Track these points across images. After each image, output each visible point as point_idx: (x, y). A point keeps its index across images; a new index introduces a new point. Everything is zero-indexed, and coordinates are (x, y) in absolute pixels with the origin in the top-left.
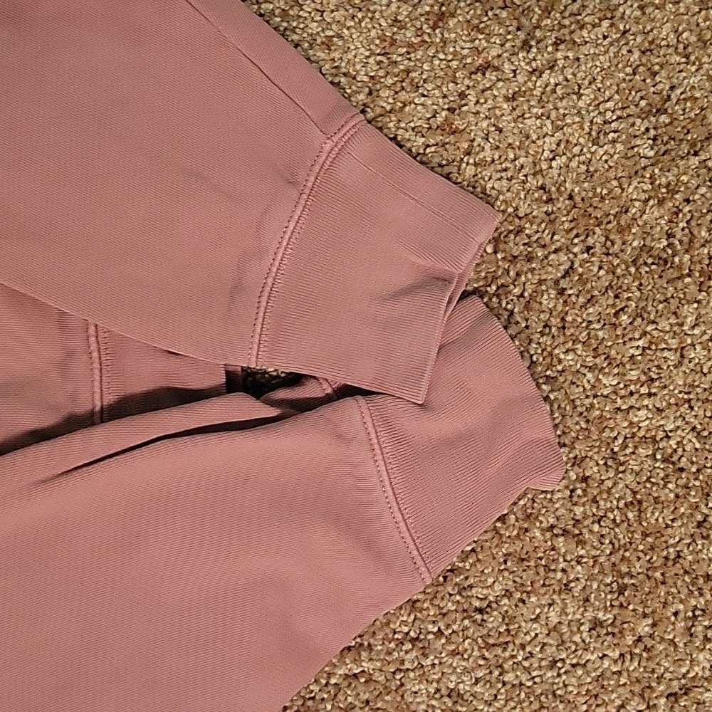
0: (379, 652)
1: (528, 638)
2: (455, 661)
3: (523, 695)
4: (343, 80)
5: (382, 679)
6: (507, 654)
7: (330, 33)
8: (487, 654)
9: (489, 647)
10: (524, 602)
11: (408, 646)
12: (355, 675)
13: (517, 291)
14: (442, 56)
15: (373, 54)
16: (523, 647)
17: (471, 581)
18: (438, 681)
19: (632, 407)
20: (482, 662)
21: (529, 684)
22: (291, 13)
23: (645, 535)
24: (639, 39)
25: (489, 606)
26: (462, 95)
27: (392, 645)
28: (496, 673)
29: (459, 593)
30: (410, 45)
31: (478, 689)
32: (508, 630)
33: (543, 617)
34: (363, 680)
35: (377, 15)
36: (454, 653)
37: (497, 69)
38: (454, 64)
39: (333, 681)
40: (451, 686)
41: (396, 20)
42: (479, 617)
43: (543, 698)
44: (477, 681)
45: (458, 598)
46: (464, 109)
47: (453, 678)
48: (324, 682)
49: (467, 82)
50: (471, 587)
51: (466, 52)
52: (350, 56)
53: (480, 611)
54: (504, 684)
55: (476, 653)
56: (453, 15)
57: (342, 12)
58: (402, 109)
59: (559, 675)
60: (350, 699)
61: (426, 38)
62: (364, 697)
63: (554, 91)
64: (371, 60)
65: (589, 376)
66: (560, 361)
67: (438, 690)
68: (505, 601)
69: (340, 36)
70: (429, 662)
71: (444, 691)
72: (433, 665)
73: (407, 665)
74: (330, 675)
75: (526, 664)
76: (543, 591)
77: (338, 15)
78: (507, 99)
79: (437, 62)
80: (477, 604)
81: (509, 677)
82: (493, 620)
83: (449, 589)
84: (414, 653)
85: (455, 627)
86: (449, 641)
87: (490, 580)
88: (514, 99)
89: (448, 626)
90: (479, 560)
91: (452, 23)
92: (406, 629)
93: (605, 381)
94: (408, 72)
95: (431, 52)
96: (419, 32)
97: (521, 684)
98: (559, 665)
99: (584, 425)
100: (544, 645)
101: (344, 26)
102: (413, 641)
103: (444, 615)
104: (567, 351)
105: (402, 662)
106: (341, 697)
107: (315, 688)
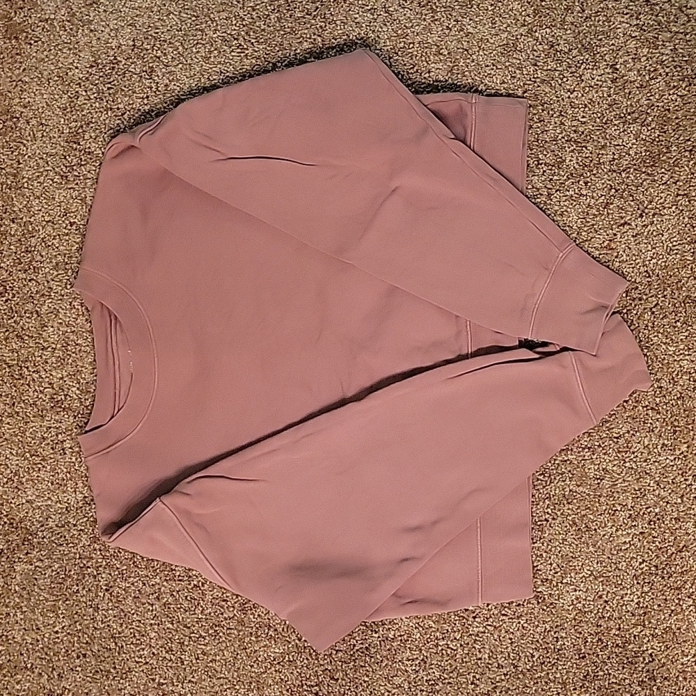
0: (575, 452)
1: (636, 450)
2: (606, 457)
3: (633, 472)
4: (567, 228)
5: (576, 462)
6: (627, 455)
7: (562, 210)
8: (619, 455)
9: (619, 452)
10: (634, 435)
11: (587, 450)
12: (566, 461)
13: (635, 312)
14: (607, 219)
15: (580, 218)
16: (634, 453)
17: (613, 426)
18: (599, 464)
19: (681, 360)
20: (616, 458)
21: (636, 468)
22: (548, 202)
23: (685, 411)
24: (687, 213)
25: (620, 436)
26: (615, 235)
27: (581, 449)
28: (622, 462)
29: (608, 430)
30: (594, 215)
31: (615, 468)
32: (628, 446)
33: (642, 442)
34: (568, 462)
35: (582, 203)
36: (605, 454)
37: (629, 224)
38: (612, 223)
39: (557, 462)
40: (604, 467)
41: (589, 205)
42: (615, 440)
43: (641, 474)
44: (615, 465)
45: (607, 432)
46: (616, 240)
47: (605, 463)
48: (553, 462)
49: (617, 230)
50: (613, 428)
51: (617, 218)
52: (571, 219)
53: (617, 438)
54: (625, 467)
55: (614, 454)
56: (612, 204)
57: (568, 202)
58: (590, 240)
59: (648, 465)
60: (563, 470)
61: (601, 212)
62: (569, 469)
63: (652, 233)
64: (579, 221)
65: (664, 347)
66: (652, 340)
67: (598, 468)
68: (627, 435)
69: (566, 211)
70: (595, 457)
71: (601, 469)
72: (597, 458)
73: (586, 458)
74: (555, 460)
75: (635, 460)
76: (642, 431)
77: (566, 203)
78: (633, 236)
79: (605, 222)
80: (615, 435)
81: (627, 465)
82: (621, 441)
83: (604, 429)
84: (589, 453)
85: (606, 444)
86: (603, 449)
87: (621, 426)
88: (636, 236)
89: (603, 443)
90: (617, 418)
91: (611, 206)
92: (586, 443)
93: (670, 348)
94: (593, 225)
95: (603, 217)
96: (598, 210)
97: (632, 468)
98: (648, 461)
99: (660, 366)
100: (642, 453)
101: (568, 207)
102: (589, 448)
103: (602, 439)
104: (655, 337)
105: (584, 456)
106: (559, 468)
107: (549, 464)
